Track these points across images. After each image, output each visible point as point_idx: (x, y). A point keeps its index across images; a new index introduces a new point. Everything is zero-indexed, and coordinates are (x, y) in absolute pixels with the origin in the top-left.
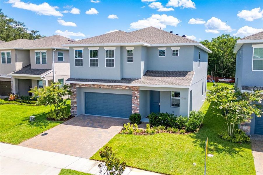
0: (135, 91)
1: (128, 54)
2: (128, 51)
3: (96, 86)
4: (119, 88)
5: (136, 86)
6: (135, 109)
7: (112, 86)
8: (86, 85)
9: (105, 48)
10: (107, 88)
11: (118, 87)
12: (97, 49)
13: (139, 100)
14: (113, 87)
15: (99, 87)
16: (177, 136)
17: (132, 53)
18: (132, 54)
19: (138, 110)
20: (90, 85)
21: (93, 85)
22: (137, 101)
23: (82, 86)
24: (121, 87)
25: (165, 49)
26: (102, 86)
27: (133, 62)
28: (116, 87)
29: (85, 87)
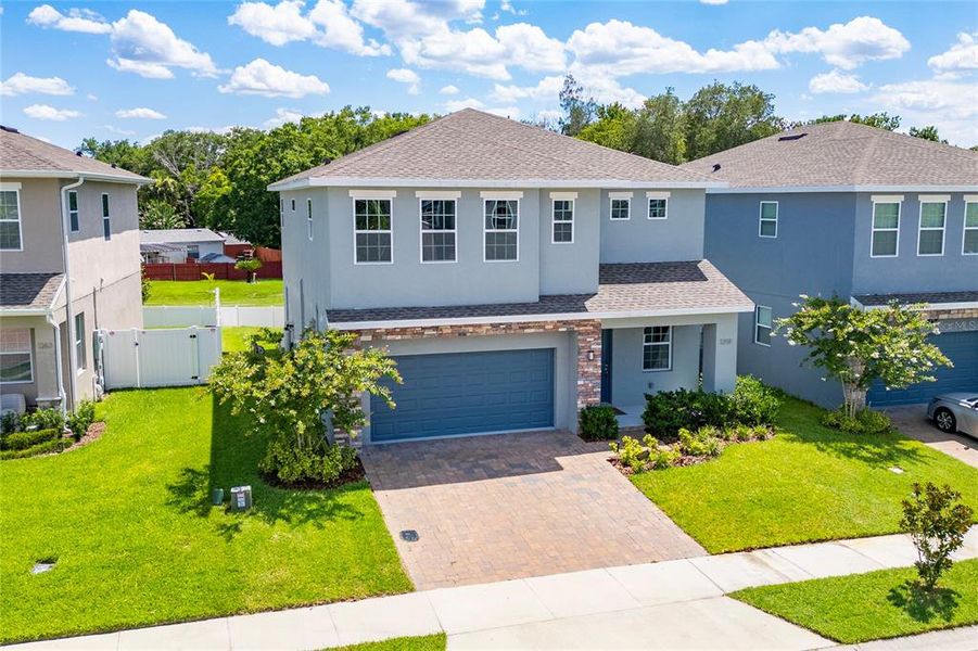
0: (588, 333)
1: (558, 216)
2: (558, 205)
3: (445, 331)
4: (532, 330)
5: (589, 320)
6: (587, 394)
7: (509, 326)
8: (403, 331)
9: (483, 194)
10: (492, 333)
11: (529, 327)
12: (454, 196)
13: (599, 364)
14: (511, 329)
15: (460, 333)
16: (753, 445)
17: (571, 213)
18: (569, 216)
19: (595, 393)
20: (423, 328)
21: (436, 328)
22: (596, 366)
23: (389, 337)
24: (540, 327)
25: (627, 197)
26: (471, 329)
27: (573, 242)
28: (524, 328)
29: (399, 337)
